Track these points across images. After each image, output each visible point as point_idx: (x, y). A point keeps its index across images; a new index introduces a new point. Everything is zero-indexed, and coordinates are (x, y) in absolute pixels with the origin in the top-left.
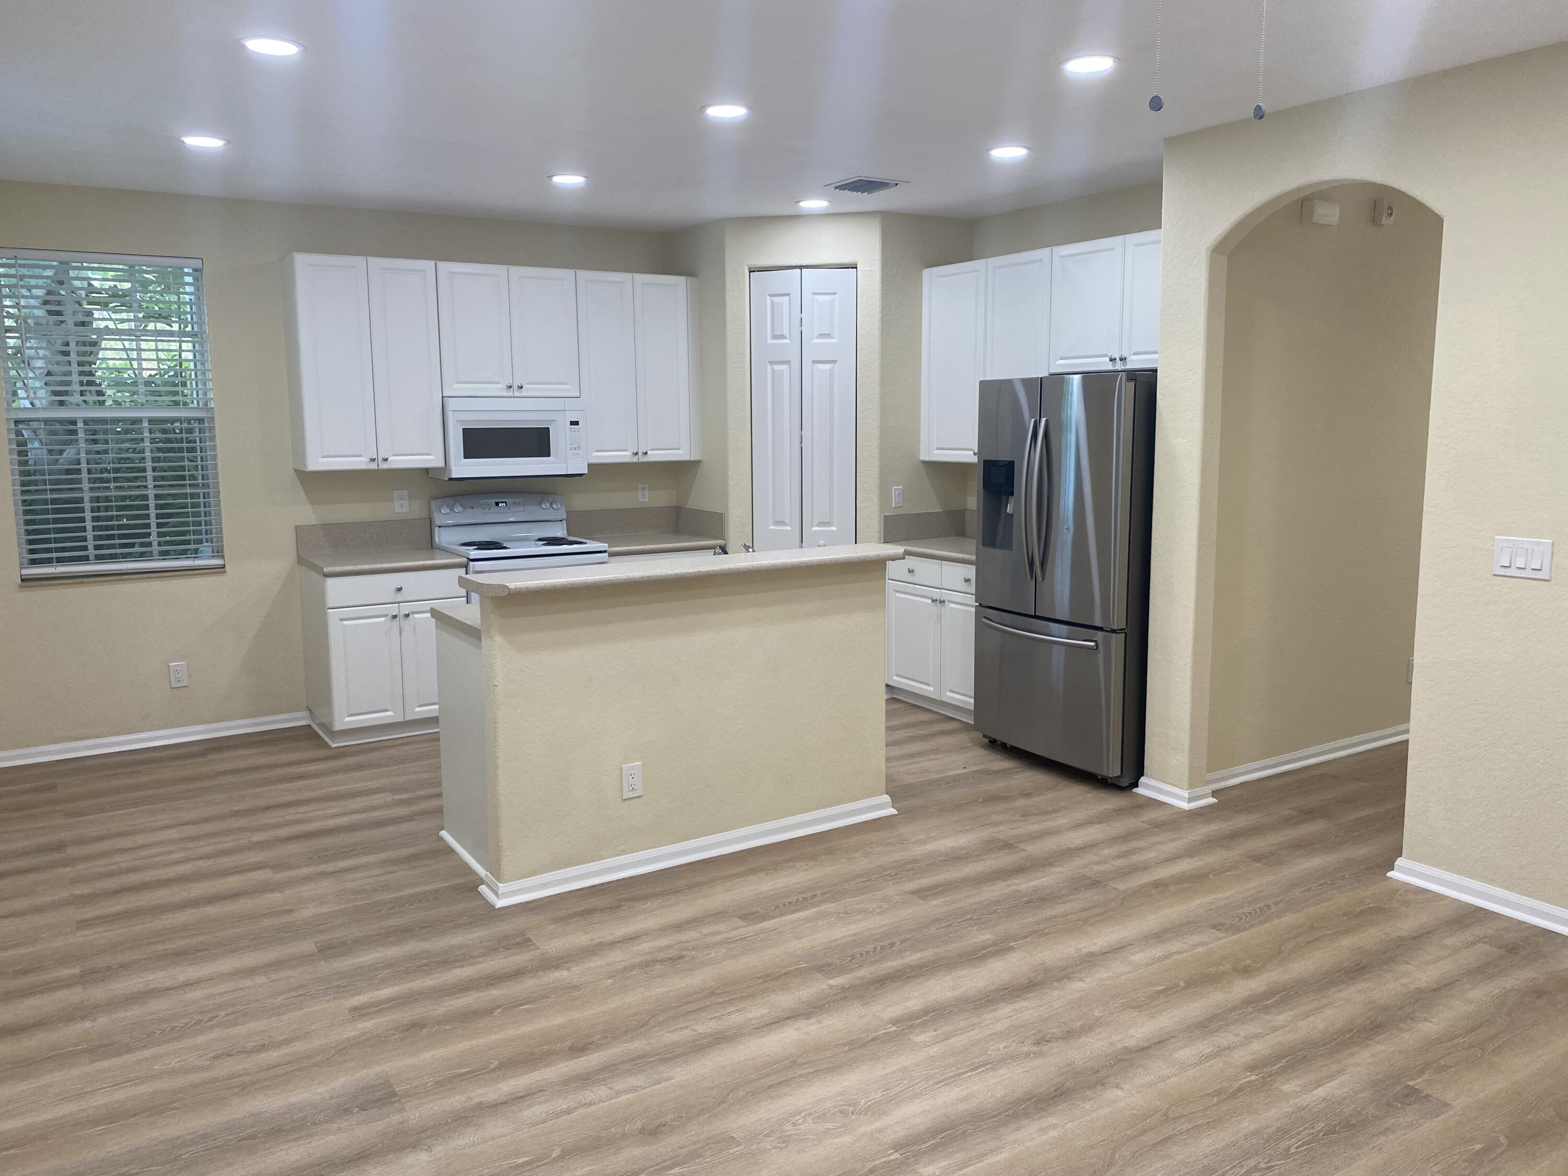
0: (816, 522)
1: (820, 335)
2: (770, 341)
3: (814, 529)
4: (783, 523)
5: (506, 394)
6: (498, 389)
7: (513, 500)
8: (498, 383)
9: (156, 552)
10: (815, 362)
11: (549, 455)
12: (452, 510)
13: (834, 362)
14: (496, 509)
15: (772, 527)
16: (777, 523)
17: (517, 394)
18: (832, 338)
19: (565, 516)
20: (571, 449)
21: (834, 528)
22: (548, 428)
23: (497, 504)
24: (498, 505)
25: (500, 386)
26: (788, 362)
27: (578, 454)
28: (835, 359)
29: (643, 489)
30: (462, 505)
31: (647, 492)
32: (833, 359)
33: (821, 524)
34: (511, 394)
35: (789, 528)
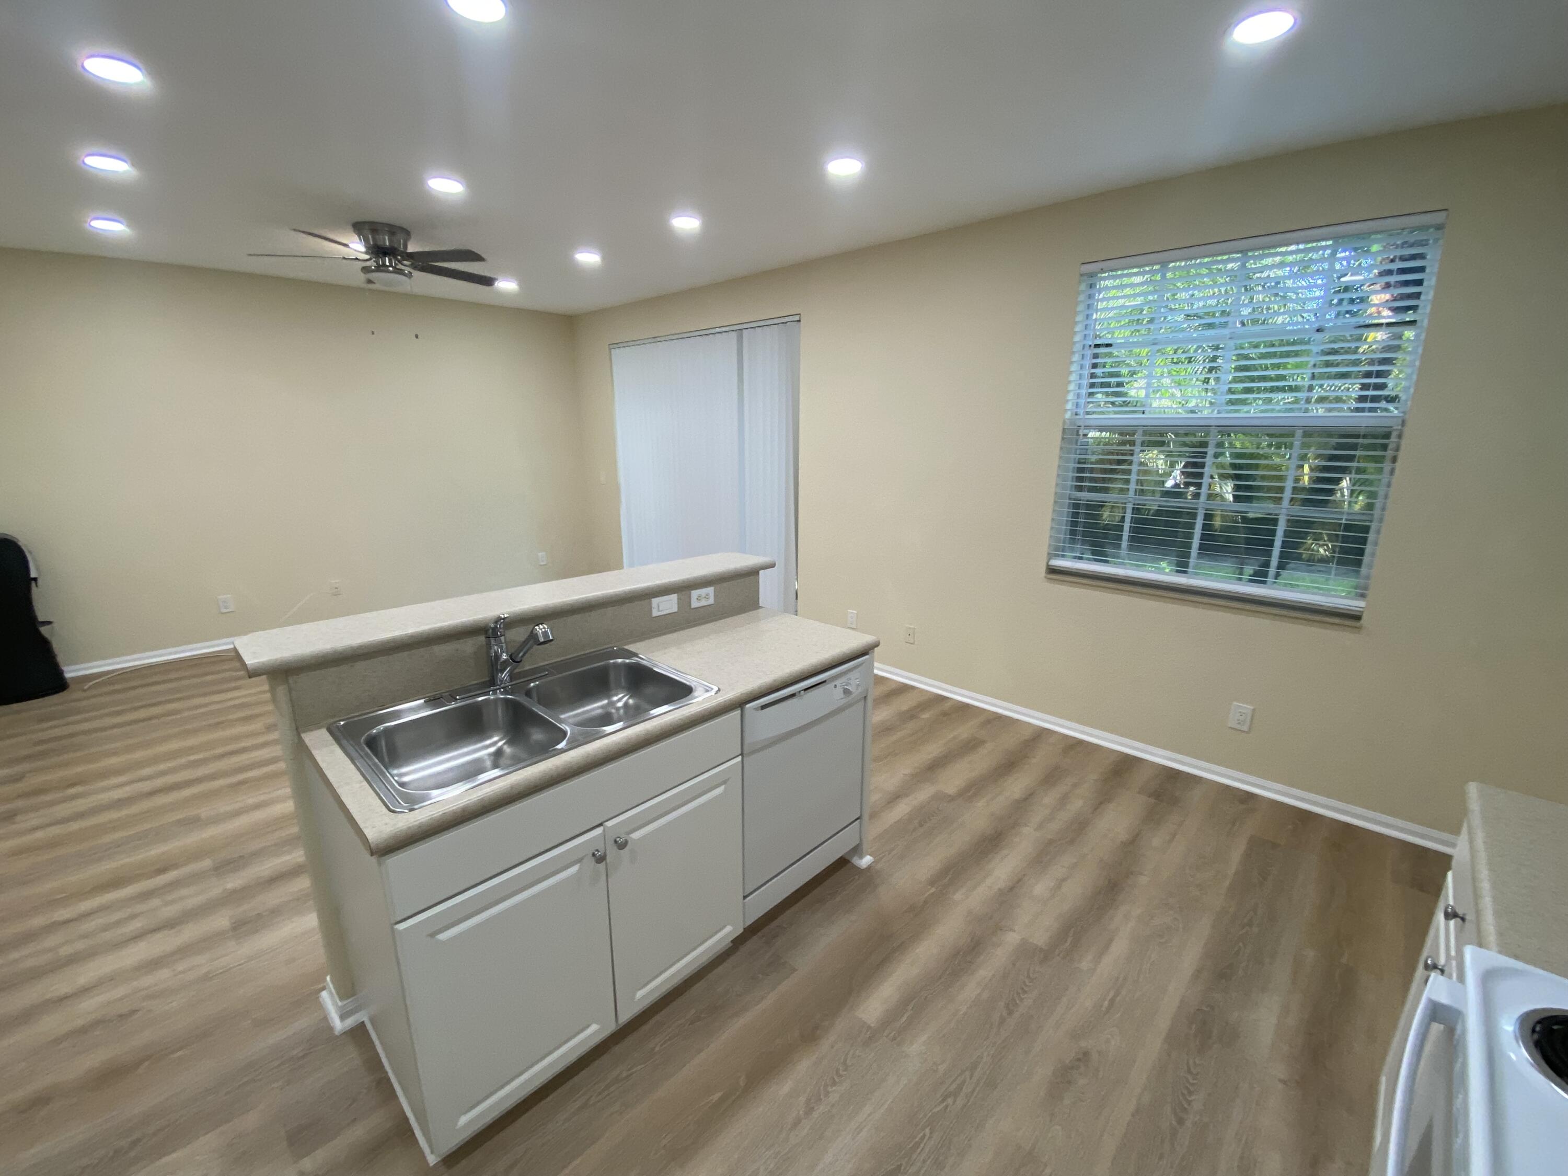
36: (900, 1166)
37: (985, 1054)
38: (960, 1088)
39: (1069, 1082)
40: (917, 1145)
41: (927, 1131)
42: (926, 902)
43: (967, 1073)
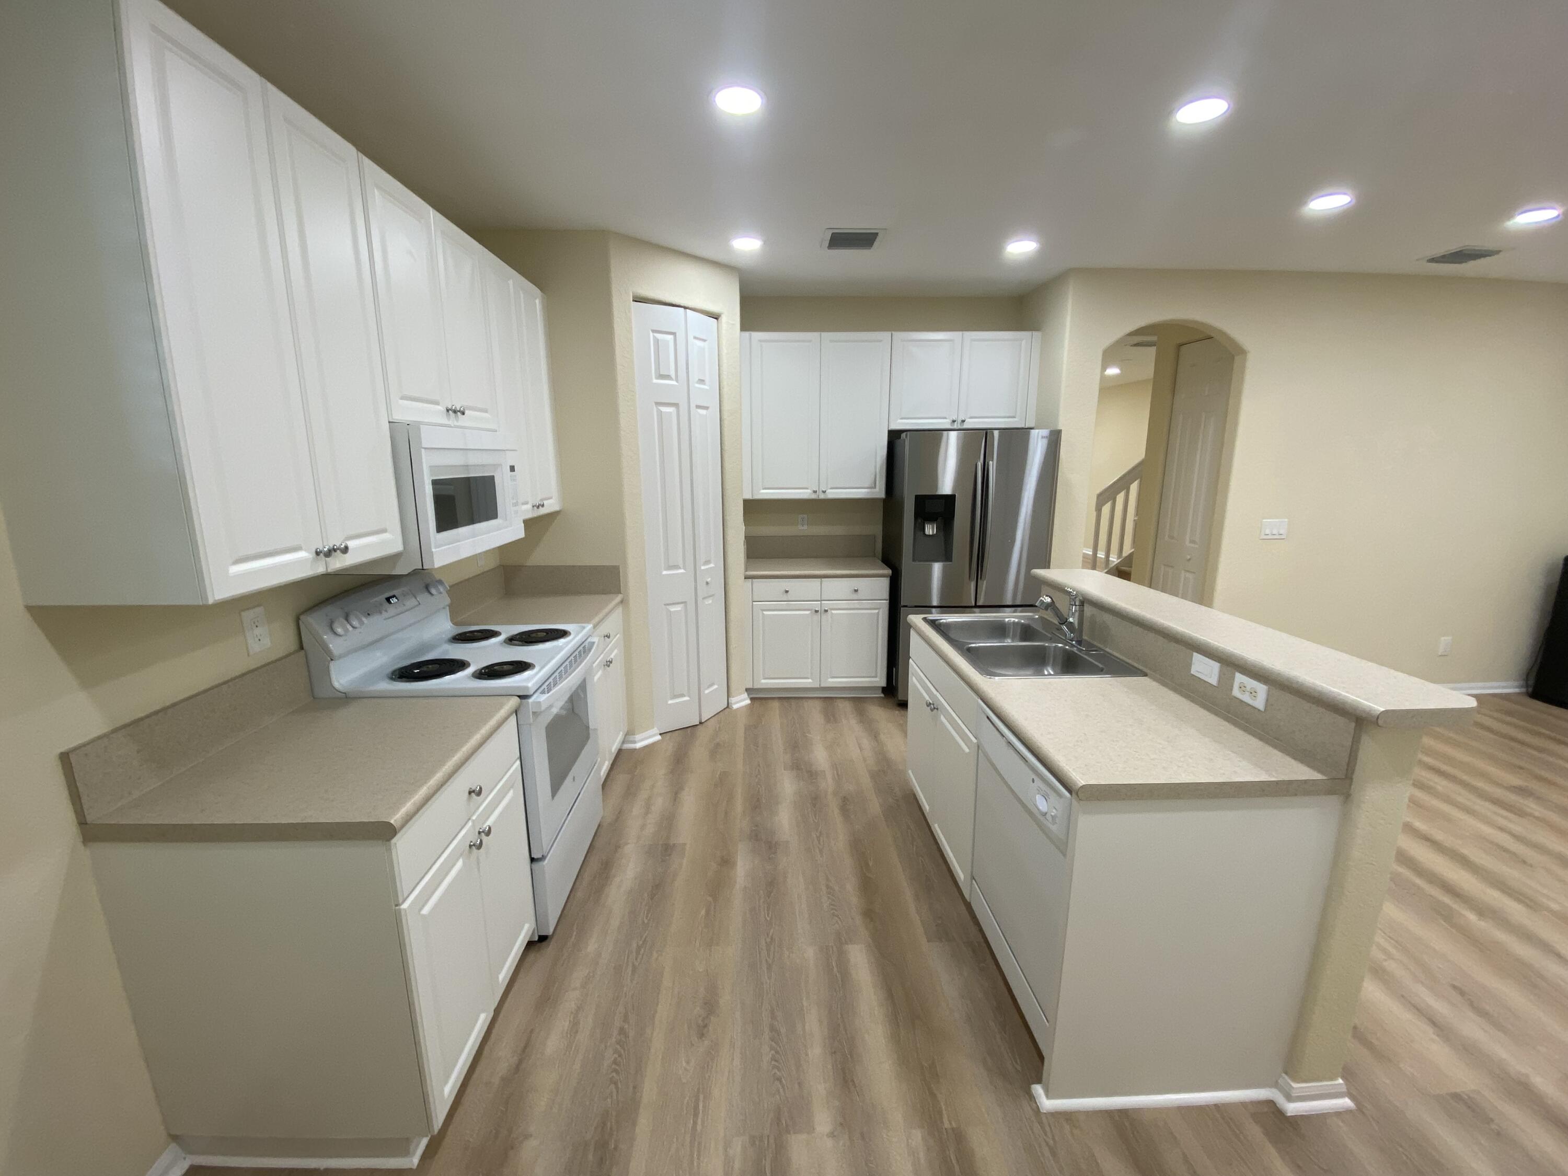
1: (699, 380)
2: (656, 380)
3: (702, 568)
4: (676, 567)
6: (440, 413)
7: (400, 591)
8: (440, 403)
10: (697, 406)
13: (708, 408)
14: (392, 610)
15: (665, 573)
16: (670, 568)
18: (705, 384)
20: (513, 505)
21: (713, 565)
22: (493, 477)
23: (388, 600)
24: (390, 603)
25: (439, 408)
26: (676, 405)
28: (708, 406)
32: (705, 405)
33: (705, 563)
35: (682, 571)
36: (769, 897)
37: (768, 981)
38: (768, 950)
39: (705, 1004)
40: (768, 910)
41: (768, 919)
42: (933, 1095)
43: (770, 961)
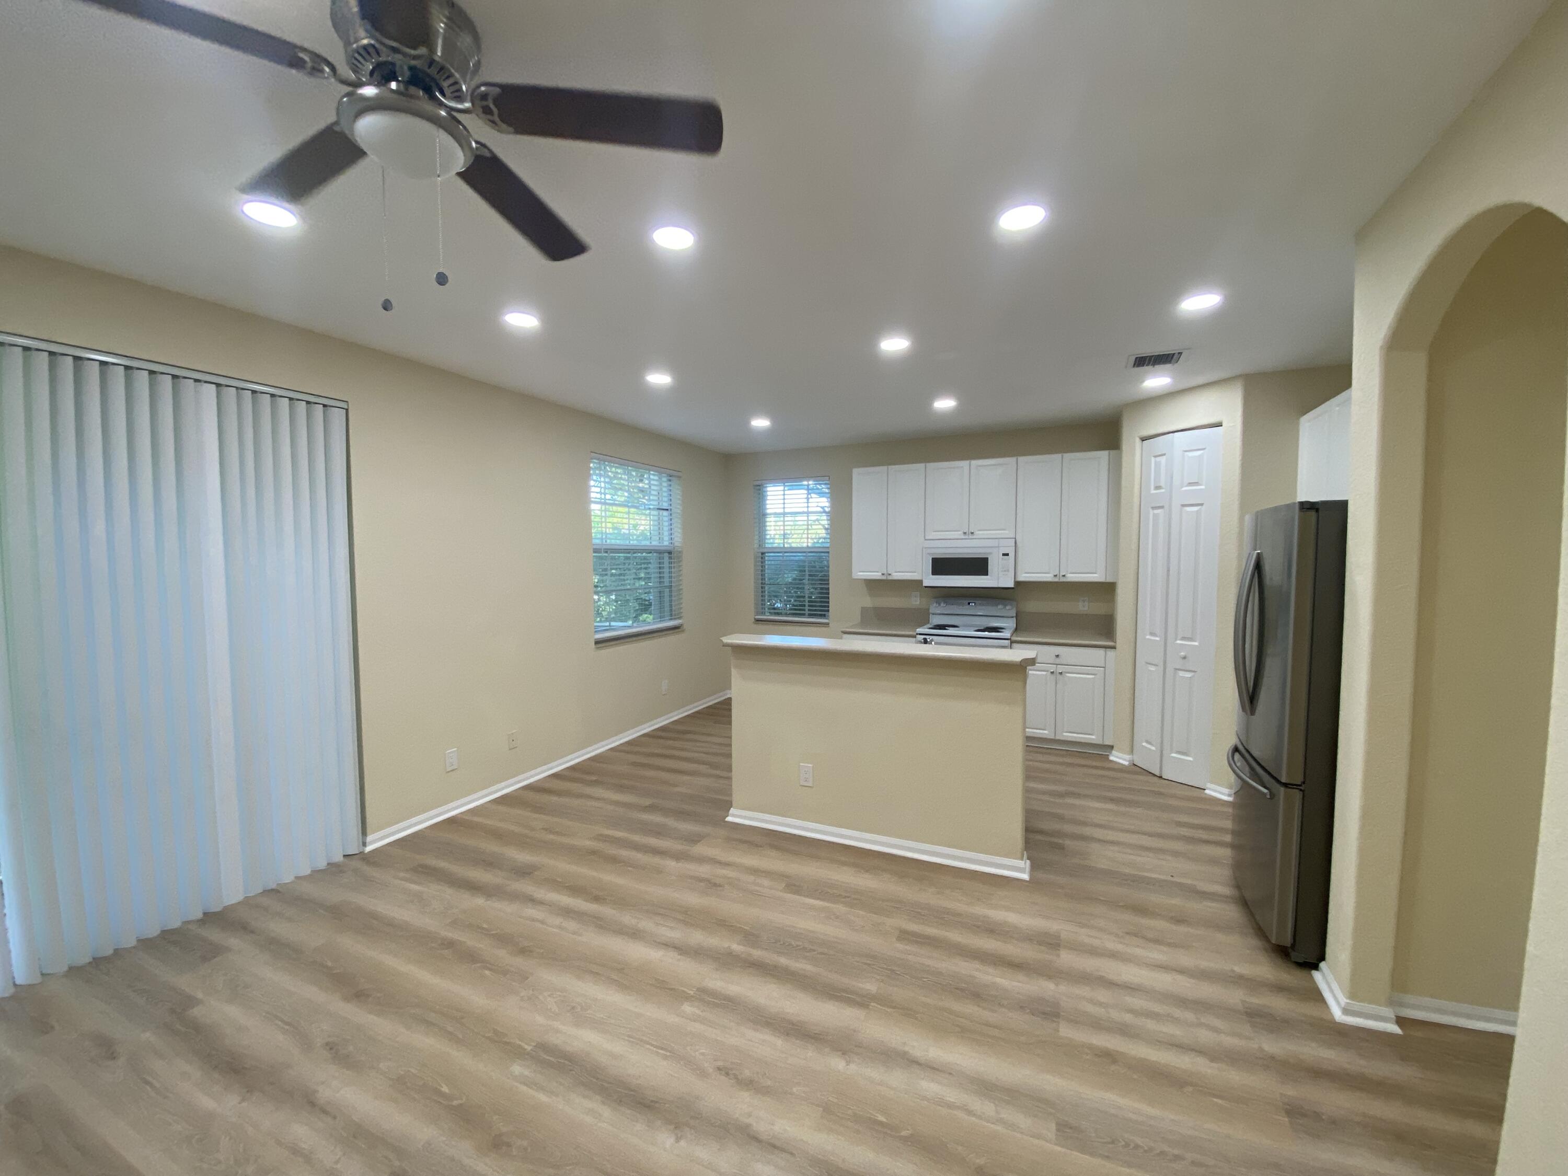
0: (1179, 637)
1: (1190, 483)
2: (1153, 491)
3: (1178, 642)
4: (1154, 634)
5: (963, 537)
6: (959, 534)
7: (980, 602)
8: (959, 531)
9: (807, 614)
10: (1183, 506)
11: (987, 575)
12: (939, 605)
13: (1202, 505)
14: (967, 607)
15: (1148, 637)
16: (1152, 636)
17: (971, 537)
18: (1201, 485)
19: (1015, 615)
20: (1002, 571)
21: (1196, 644)
22: (988, 558)
23: (969, 603)
25: (959, 533)
26: (1163, 509)
27: (1007, 575)
28: (1202, 502)
29: (1084, 601)
30: (944, 603)
31: (1086, 603)
32: (1196, 503)
33: (1183, 638)
34: (967, 537)
35: (1158, 639)
